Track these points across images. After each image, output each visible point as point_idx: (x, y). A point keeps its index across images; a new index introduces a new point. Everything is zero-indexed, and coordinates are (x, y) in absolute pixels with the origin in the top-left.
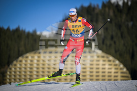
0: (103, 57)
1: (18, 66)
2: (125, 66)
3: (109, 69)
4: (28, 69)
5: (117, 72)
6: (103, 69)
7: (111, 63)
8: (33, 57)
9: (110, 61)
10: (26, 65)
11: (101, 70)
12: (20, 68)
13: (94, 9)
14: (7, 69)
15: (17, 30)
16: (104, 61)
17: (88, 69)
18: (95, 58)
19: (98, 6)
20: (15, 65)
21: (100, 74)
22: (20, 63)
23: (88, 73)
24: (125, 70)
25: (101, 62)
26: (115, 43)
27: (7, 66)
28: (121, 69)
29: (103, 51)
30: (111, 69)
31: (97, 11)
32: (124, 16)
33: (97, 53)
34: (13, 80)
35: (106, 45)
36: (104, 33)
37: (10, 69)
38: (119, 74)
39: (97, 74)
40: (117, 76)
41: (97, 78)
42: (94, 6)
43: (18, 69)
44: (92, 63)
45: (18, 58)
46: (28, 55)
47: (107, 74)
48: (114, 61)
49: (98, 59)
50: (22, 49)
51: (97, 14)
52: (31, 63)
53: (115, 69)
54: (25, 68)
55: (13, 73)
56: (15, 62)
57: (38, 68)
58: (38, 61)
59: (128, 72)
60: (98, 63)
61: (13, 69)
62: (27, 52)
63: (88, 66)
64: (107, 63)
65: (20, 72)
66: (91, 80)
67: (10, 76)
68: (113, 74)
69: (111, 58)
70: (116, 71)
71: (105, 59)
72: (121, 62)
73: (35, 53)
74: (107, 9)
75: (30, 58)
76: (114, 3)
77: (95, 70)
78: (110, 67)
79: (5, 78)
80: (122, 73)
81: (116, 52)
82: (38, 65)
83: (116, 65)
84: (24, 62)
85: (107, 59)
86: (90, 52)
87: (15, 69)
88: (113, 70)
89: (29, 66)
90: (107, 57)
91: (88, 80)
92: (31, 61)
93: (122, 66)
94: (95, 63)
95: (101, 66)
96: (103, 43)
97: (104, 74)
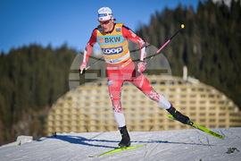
0: (201, 90)
2: (236, 103)
4: (83, 111)
5: (224, 114)
6: (201, 108)
7: (215, 99)
10: (78, 104)
11: (198, 111)
12: (69, 110)
13: (185, 12)
14: (48, 111)
15: (63, 49)
16: (203, 96)
18: (189, 91)
19: (191, 7)
20: (61, 105)
21: (198, 117)
22: (69, 102)
24: (236, 110)
25: (198, 99)
26: (220, 66)
27: (47, 107)
28: (230, 108)
29: (201, 81)
30: (214, 108)
31: (189, 16)
32: (234, 24)
33: (191, 83)
34: (58, 129)
35: (206, 71)
36: (202, 51)
37: (54, 111)
38: (227, 118)
39: (193, 117)
40: (224, 121)
42: (186, 8)
43: (66, 112)
44: (183, 99)
45: (65, 93)
46: (81, 88)
47: (207, 117)
48: (218, 97)
49: (194, 93)
51: (191, 22)
53: (221, 108)
55: (58, 118)
56: (60, 101)
57: (97, 110)
60: (193, 99)
61: (58, 112)
63: (178, 104)
64: (208, 100)
65: (69, 116)
66: (183, 127)
67: (53, 122)
68: (217, 117)
69: (214, 91)
70: (222, 111)
71: (205, 92)
72: (230, 97)
74: (206, 13)
75: (85, 93)
76: (217, 3)
77: (188, 111)
78: (213, 105)
79: (45, 126)
80: (231, 115)
81: (221, 81)
83: (222, 102)
85: (207, 94)
86: (180, 83)
87: (62, 111)
88: (218, 111)
90: (208, 90)
91: (178, 127)
92: (87, 98)
93: (231, 104)
94: (188, 99)
95: (198, 105)
96: (201, 67)
97: (202, 117)
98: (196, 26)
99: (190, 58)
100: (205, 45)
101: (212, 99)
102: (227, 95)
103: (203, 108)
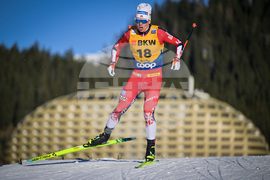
0: (212, 107)
1: (35, 125)
2: (258, 125)
3: (224, 131)
4: (56, 133)
5: (241, 139)
6: (212, 131)
7: (230, 119)
8: (65, 107)
9: (226, 115)
10: (51, 123)
11: (207, 134)
12: (39, 131)
13: (193, 5)
14: (12, 132)
15: (33, 50)
16: (214, 115)
17: (181, 133)
18: (196, 108)
20: (29, 124)
21: (207, 142)
22: (40, 120)
23: (180, 141)
24: (257, 134)
25: (208, 118)
26: (236, 77)
27: (11, 126)
28: (249, 132)
29: (212, 95)
30: (228, 131)
31: (198, 11)
32: (256, 22)
33: (198, 98)
34: (24, 156)
35: (219, 82)
36: (215, 57)
37: (19, 132)
38: (245, 143)
39: (200, 143)
40: (241, 147)
41: (200, 151)
43: (35, 133)
44: (189, 119)
45: (35, 108)
46: (55, 102)
47: (219, 143)
48: (234, 116)
49: (202, 111)
50: (43, 89)
51: (200, 17)
52: (63, 119)
53: (237, 131)
54: (50, 131)
55: (24, 141)
56: (28, 118)
57: (76, 131)
58: (77, 115)
59: (263, 138)
60: (201, 119)
61: (25, 133)
62: (53, 97)
63: (181, 125)
64: (220, 120)
65: (39, 139)
66: (188, 155)
67: (18, 147)
68: (232, 143)
69: (229, 109)
70: (239, 135)
71: (216, 111)
72: (249, 117)
73: (70, 99)
74: (220, 7)
75: (60, 109)
77: (194, 135)
78: (226, 127)
79: (8, 151)
80: (250, 140)
81: (239, 96)
82: (76, 123)
83: (238, 124)
84: (47, 117)
85: (219, 112)
86: (184, 97)
87: (29, 131)
88: (233, 135)
89: (57, 125)
90: (221, 108)
91: (180, 155)
92: (63, 115)
93: (251, 126)
94: (195, 118)
95: (207, 127)
96: (212, 77)
97: (213, 143)
98: (206, 24)
99: (198, 65)
100: (218, 49)
101: (225, 119)
102: (245, 114)
103: (214, 131)
